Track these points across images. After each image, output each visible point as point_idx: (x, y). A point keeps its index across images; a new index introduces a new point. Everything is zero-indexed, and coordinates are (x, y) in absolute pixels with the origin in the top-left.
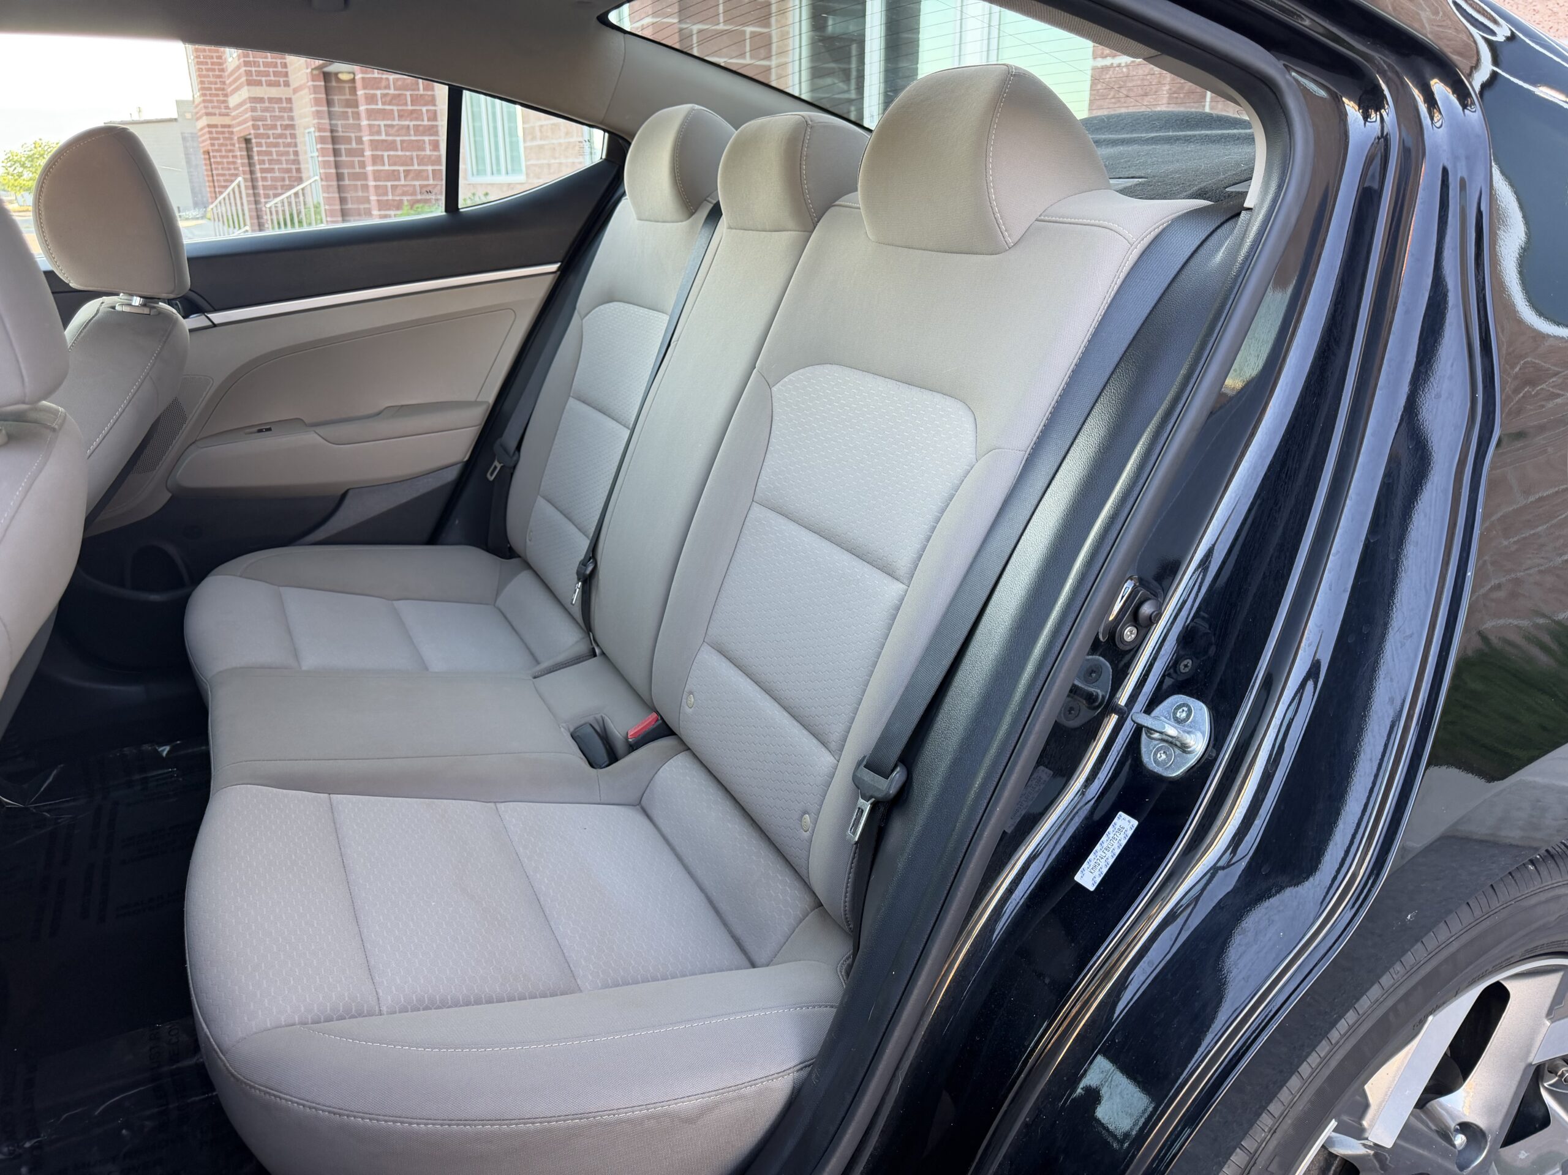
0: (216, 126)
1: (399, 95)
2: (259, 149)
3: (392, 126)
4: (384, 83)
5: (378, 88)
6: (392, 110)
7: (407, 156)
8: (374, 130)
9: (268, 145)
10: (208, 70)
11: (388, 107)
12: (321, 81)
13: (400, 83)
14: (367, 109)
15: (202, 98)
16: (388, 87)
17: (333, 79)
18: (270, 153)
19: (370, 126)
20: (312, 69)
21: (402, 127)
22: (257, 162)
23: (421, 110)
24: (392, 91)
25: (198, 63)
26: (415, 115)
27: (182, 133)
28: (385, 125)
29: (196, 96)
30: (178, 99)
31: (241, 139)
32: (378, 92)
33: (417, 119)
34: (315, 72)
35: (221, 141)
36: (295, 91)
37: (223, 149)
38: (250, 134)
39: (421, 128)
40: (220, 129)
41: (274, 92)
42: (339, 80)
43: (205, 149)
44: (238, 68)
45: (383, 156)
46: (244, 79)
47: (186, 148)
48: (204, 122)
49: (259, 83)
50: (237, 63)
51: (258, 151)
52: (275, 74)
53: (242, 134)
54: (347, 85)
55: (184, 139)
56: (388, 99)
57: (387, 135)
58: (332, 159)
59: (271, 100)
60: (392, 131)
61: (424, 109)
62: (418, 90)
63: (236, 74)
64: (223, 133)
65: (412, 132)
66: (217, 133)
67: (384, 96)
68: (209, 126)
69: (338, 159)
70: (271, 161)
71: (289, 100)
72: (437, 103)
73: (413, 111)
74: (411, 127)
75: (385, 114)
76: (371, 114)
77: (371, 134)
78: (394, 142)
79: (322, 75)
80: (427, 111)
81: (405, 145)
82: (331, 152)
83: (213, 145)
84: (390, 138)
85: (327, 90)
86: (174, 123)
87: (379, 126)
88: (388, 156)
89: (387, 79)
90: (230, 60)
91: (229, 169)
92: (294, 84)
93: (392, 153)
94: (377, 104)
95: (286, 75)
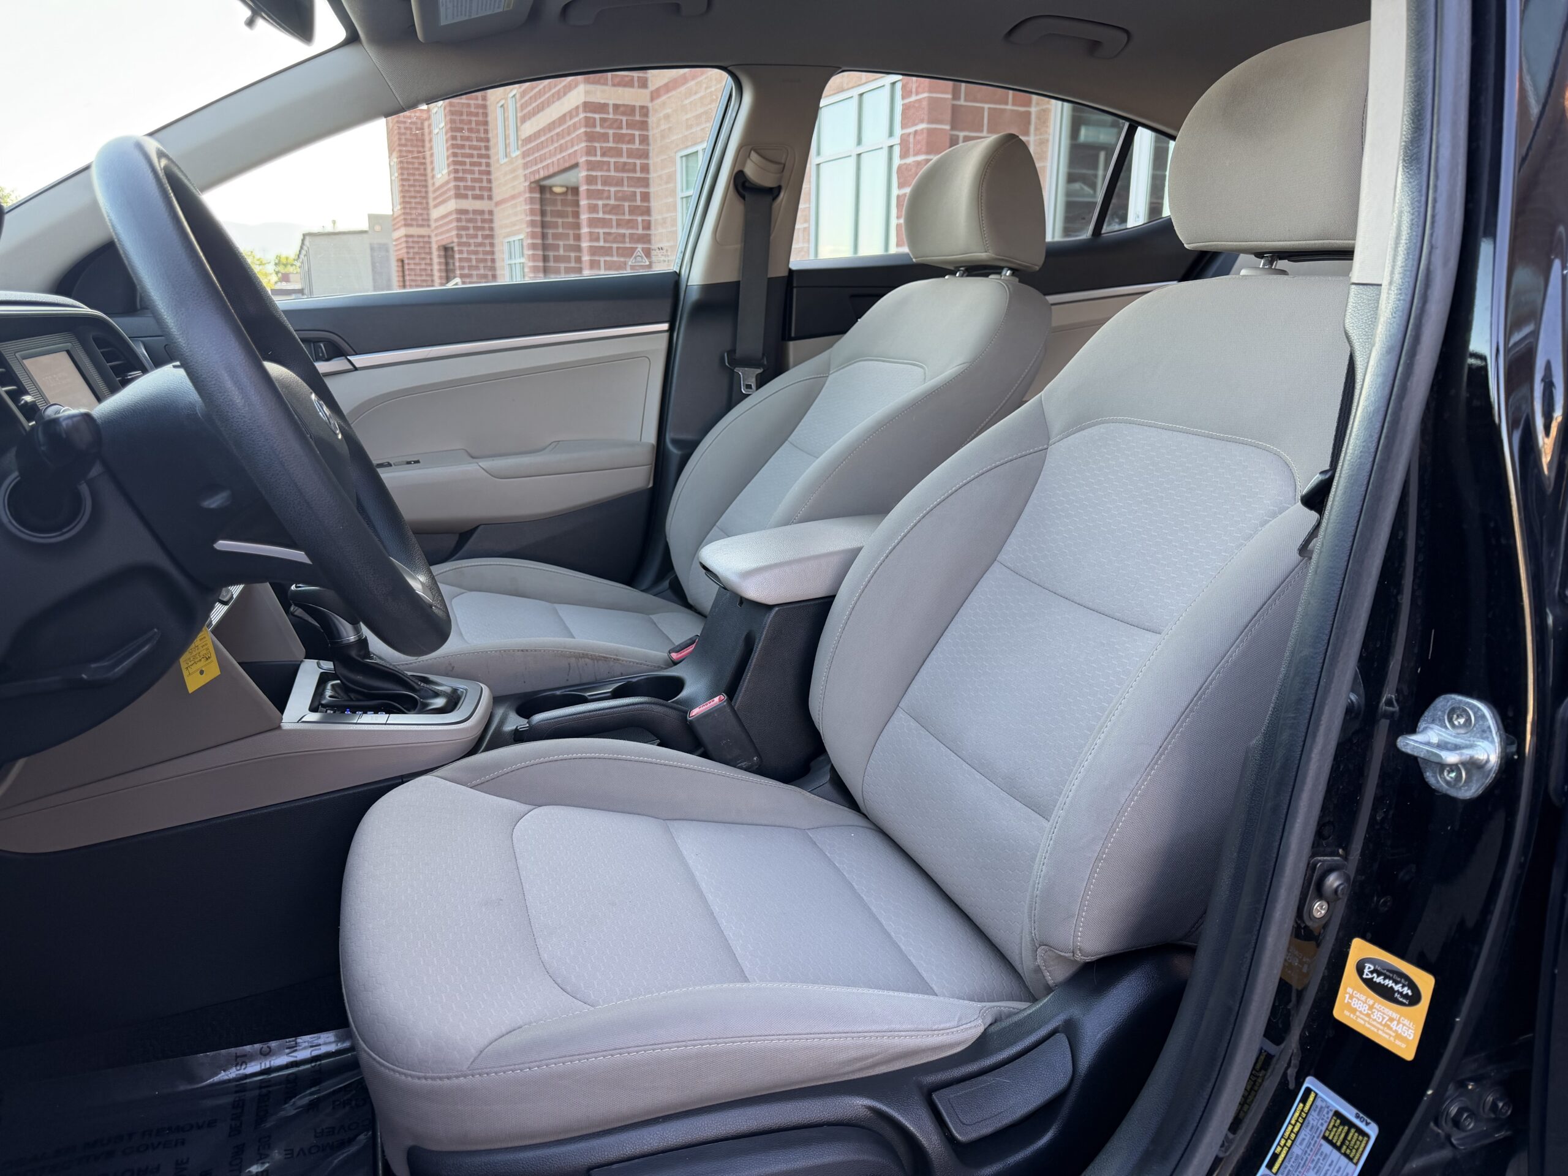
0: (412, 236)
1: (619, 205)
2: (461, 256)
3: (609, 234)
4: (605, 195)
5: (601, 199)
6: (611, 219)
7: (622, 262)
8: (594, 237)
9: (469, 252)
10: (410, 186)
11: (607, 216)
12: (536, 192)
13: (620, 195)
14: (589, 218)
15: (403, 211)
16: (609, 198)
17: (548, 191)
18: (469, 260)
19: (591, 233)
20: (531, 183)
21: (619, 234)
22: (457, 268)
23: (637, 220)
24: (612, 202)
25: (402, 180)
26: (631, 224)
27: (371, 244)
28: (604, 233)
29: (395, 210)
30: (370, 213)
31: (441, 248)
32: (600, 203)
33: (632, 228)
34: (533, 185)
35: (416, 250)
36: (497, 204)
37: (417, 257)
38: (453, 242)
39: (636, 237)
40: (416, 239)
41: (478, 205)
42: (552, 192)
43: (400, 257)
44: (447, 183)
45: (599, 261)
46: (452, 193)
47: (372, 256)
48: (402, 232)
49: (465, 197)
50: (446, 178)
51: (459, 258)
52: (481, 188)
53: (444, 243)
54: (559, 198)
55: (372, 249)
56: (608, 208)
57: (605, 241)
58: (541, 264)
59: (475, 212)
60: (611, 238)
61: (640, 219)
62: (636, 201)
63: (445, 188)
64: (418, 242)
65: (627, 240)
66: (413, 242)
67: (605, 206)
68: (407, 236)
69: (547, 264)
70: (470, 268)
71: (491, 213)
72: (653, 213)
73: (629, 221)
74: (627, 235)
75: (604, 223)
76: (592, 223)
77: (591, 240)
78: (611, 248)
79: (538, 188)
80: (643, 220)
81: (620, 251)
82: (541, 258)
83: (408, 253)
84: (607, 245)
85: (542, 201)
86: (365, 236)
87: (598, 233)
88: (605, 261)
89: (609, 191)
90: (439, 176)
91: (421, 275)
92: (497, 197)
93: (608, 258)
94: (598, 213)
95: (490, 189)
